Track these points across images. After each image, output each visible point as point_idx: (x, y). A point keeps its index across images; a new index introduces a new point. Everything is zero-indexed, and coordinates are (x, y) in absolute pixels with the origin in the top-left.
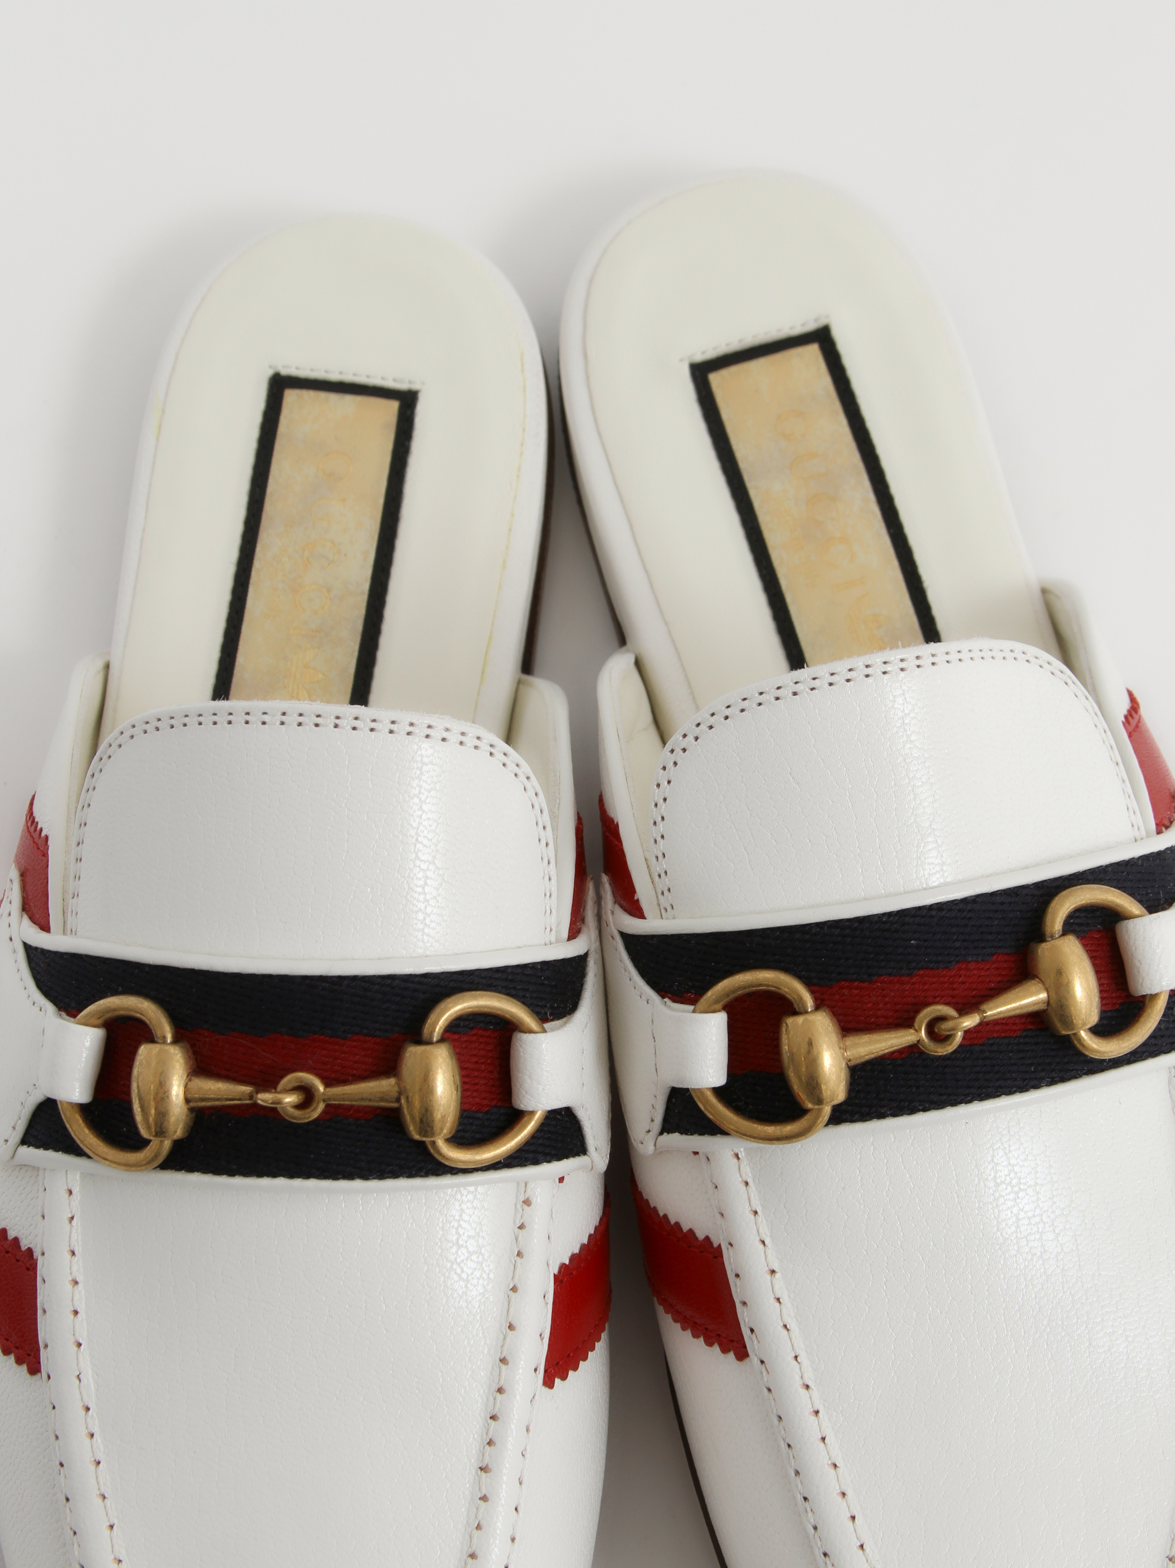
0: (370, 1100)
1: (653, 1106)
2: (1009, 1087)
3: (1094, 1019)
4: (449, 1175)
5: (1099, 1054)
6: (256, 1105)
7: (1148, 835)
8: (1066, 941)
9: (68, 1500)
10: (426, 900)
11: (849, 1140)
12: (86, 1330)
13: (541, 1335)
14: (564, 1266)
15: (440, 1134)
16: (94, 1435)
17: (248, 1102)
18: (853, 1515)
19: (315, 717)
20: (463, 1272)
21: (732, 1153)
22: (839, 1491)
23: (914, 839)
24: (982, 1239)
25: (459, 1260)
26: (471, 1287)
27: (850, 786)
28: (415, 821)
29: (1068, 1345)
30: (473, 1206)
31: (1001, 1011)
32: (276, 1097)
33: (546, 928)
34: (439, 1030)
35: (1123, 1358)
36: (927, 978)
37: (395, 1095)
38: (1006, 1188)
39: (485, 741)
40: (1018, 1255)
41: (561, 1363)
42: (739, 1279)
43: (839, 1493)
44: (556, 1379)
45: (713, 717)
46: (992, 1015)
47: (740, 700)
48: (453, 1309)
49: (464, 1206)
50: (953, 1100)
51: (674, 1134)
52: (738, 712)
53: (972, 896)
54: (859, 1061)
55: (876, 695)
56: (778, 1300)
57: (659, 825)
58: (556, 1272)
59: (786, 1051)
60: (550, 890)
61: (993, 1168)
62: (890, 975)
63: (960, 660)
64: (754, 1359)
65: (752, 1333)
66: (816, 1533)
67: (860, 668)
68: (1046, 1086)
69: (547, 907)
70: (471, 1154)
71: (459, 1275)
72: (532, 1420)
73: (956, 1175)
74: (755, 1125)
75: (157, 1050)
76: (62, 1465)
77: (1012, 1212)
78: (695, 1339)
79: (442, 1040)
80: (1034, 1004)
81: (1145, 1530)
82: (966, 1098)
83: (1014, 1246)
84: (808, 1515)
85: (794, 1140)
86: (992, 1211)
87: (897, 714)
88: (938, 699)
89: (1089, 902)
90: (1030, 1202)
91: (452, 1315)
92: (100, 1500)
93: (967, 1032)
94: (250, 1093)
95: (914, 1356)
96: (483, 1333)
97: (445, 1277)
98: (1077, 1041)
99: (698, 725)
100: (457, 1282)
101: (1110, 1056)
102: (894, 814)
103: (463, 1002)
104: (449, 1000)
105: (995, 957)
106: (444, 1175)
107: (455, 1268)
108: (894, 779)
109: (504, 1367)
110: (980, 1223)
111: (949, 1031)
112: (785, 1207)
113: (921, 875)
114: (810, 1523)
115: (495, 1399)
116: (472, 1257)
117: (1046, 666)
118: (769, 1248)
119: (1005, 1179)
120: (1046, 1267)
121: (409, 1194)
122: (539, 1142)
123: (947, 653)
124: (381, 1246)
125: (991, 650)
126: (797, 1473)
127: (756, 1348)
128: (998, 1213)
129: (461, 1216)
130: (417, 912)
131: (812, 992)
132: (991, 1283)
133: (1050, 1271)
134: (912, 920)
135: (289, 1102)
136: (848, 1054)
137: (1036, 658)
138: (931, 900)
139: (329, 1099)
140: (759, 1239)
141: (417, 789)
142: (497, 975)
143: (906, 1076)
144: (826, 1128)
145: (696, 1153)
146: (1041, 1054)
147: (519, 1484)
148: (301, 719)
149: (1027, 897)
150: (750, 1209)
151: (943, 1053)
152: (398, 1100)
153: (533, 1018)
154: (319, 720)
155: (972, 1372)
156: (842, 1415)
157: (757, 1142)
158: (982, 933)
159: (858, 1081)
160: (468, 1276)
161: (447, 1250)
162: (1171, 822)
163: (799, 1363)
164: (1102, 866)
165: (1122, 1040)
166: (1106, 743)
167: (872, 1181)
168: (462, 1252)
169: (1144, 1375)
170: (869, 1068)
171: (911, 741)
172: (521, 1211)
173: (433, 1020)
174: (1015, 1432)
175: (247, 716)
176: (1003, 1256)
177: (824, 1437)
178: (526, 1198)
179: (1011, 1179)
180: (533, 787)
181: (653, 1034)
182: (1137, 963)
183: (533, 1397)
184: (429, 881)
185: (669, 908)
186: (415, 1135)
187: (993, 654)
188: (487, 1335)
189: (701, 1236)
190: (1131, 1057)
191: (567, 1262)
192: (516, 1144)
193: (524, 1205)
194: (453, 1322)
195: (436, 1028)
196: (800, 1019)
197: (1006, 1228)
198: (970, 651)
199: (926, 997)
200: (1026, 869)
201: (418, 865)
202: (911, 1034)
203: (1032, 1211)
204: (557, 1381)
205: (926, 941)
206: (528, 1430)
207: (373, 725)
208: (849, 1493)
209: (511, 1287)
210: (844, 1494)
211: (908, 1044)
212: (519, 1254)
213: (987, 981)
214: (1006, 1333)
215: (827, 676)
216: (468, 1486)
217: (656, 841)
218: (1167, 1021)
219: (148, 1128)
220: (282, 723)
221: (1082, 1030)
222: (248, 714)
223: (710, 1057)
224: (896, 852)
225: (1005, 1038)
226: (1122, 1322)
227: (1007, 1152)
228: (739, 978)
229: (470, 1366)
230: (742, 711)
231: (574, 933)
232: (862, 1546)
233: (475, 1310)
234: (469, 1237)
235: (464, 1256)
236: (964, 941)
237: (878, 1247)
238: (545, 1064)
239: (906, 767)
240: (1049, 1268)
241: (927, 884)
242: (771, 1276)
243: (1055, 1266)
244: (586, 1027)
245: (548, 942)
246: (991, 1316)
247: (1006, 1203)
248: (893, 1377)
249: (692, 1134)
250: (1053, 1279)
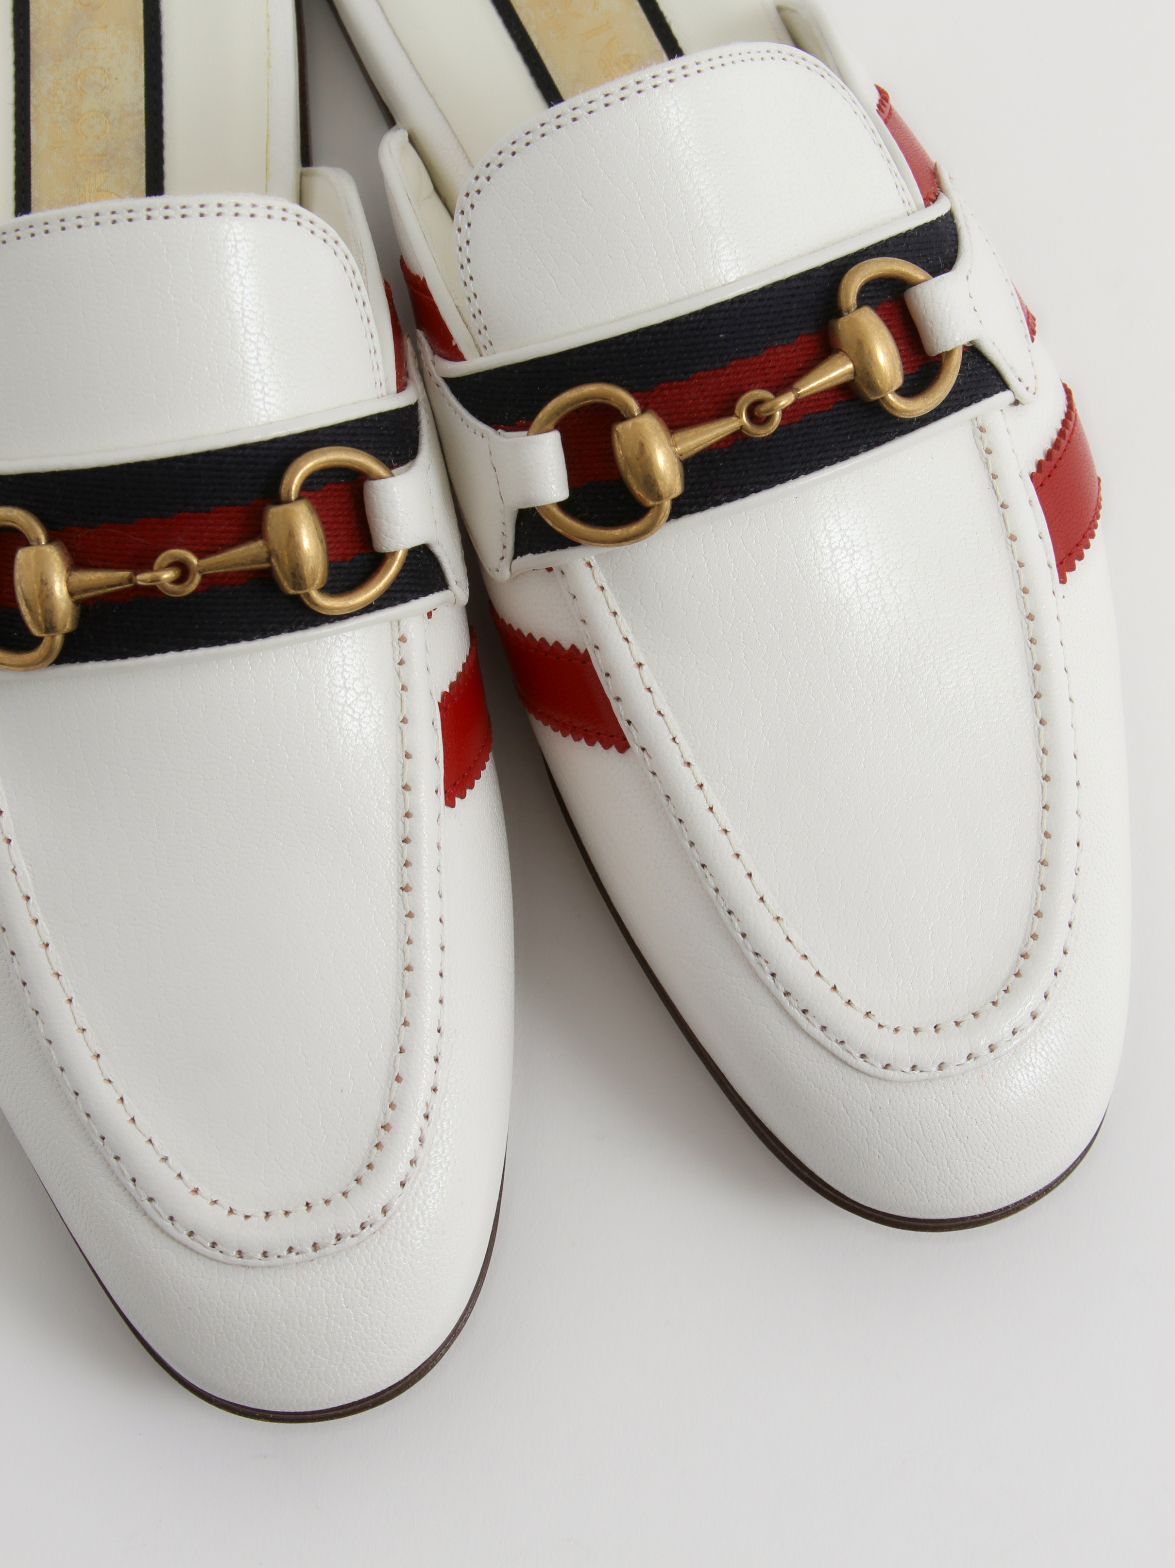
0: (243, 564)
1: (503, 533)
2: (830, 458)
3: (899, 381)
4: (327, 624)
5: (908, 414)
6: (137, 587)
7: (919, 209)
8: (862, 312)
9: (24, 984)
10: (262, 371)
11: (691, 531)
12: (13, 826)
13: (436, 759)
14: (446, 694)
15: (313, 585)
16: (39, 921)
17: (129, 585)
18: (749, 873)
19: (128, 213)
20: (355, 712)
21: (585, 562)
22: (733, 853)
23: (707, 239)
24: (827, 602)
25: (349, 702)
26: (364, 725)
27: (640, 199)
28: (238, 297)
29: (920, 686)
30: (354, 650)
31: (813, 387)
32: (155, 575)
33: (376, 383)
34: (296, 488)
35: (971, 690)
36: (739, 368)
37: (265, 555)
38: (842, 552)
39: (291, 211)
40: (862, 612)
41: (458, 783)
42: (609, 677)
43: (733, 855)
44: (456, 798)
45: (501, 155)
46: (805, 392)
47: (524, 135)
48: (351, 748)
49: (345, 652)
50: (781, 478)
51: (527, 555)
52: (523, 146)
53: (769, 285)
54: (690, 454)
55: (650, 109)
56: (649, 690)
57: (466, 268)
58: (439, 700)
59: (620, 455)
60: (374, 347)
61: (827, 535)
62: (705, 370)
63: (723, 65)
64: (635, 748)
65: (630, 725)
66: (718, 895)
67: (632, 85)
68: (864, 451)
69: (374, 363)
70: (344, 601)
71: (352, 716)
72: (441, 838)
73: (794, 547)
74: (603, 531)
75: (34, 551)
76: (13, 953)
77: (850, 574)
78: (577, 742)
79: (299, 498)
80: (844, 375)
81: (1015, 841)
82: (792, 474)
83: (856, 605)
84: (708, 880)
85: (641, 538)
86: (831, 575)
87: (673, 124)
88: (709, 104)
89: (877, 274)
90: (865, 562)
91: (351, 754)
92: (55, 978)
93: (785, 411)
94: (129, 576)
95: (781, 720)
96: (383, 765)
97: (339, 719)
98: (886, 404)
99: (488, 165)
100: (350, 722)
101: (918, 414)
102: (685, 219)
103: (314, 459)
104: (300, 459)
105: (799, 339)
106: (322, 625)
107: (346, 710)
108: (680, 186)
109: (407, 793)
110: (823, 587)
111: (768, 412)
112: (641, 604)
113: (718, 273)
114: (711, 887)
115: (404, 824)
116: (361, 698)
117: (801, 62)
118: (633, 644)
119: (839, 544)
120: (889, 619)
121: (293, 648)
122: (404, 581)
123: (710, 60)
124: (275, 701)
125: (749, 53)
126: (692, 844)
127: (636, 737)
128: (837, 576)
129: (344, 661)
130: (255, 383)
131: (636, 398)
132: (841, 642)
133: (894, 621)
134: (718, 315)
135: (167, 579)
136: (678, 449)
137: (791, 55)
138: (732, 294)
139: (204, 570)
140: (622, 637)
141: (236, 266)
142: (340, 432)
143: (734, 462)
144: (668, 523)
145: (550, 570)
146: (855, 423)
147: (439, 897)
148: (114, 217)
149: (819, 278)
150: (610, 611)
151: (766, 434)
152: (269, 560)
153: (380, 465)
154: (131, 215)
155: (837, 726)
156: (724, 784)
157: (607, 547)
158: (784, 318)
159: (690, 474)
160: (360, 715)
161: (337, 694)
162: (937, 196)
163: (677, 744)
164: (882, 241)
165: (926, 398)
166: (868, 127)
167: (718, 565)
168: (350, 694)
169: (992, 702)
170: (699, 460)
171: (689, 147)
172: (399, 648)
173: (288, 480)
174: (884, 773)
175: (63, 223)
176: (848, 615)
177: (711, 807)
178: (401, 635)
179: (845, 543)
180: (343, 251)
181: (493, 465)
182: (929, 324)
183: (439, 817)
184: (261, 352)
185: (488, 346)
186: (290, 590)
187: (752, 56)
188: (387, 766)
189: (566, 646)
190: (936, 414)
191: (448, 690)
192: (385, 584)
193: (400, 642)
194: (353, 759)
195: (292, 487)
196: (629, 424)
197: (847, 588)
198: (730, 55)
199: (741, 386)
200: (813, 253)
201: (248, 338)
202: (734, 422)
203: (868, 570)
204: (457, 800)
205: (733, 333)
206: (439, 848)
207: (184, 211)
208: (743, 853)
209: (401, 719)
210: (738, 855)
211: (732, 431)
212: (404, 688)
213: (795, 362)
214: (862, 685)
215: (601, 98)
216: (393, 906)
217: (465, 284)
218: (963, 376)
219: (39, 626)
220: (97, 224)
221: (889, 393)
222: (63, 220)
223: (551, 474)
224: (692, 255)
225: (819, 412)
226: (966, 658)
227: (837, 519)
228: (565, 395)
229: (376, 798)
230: (528, 144)
231: (401, 386)
232: (762, 899)
233: (372, 745)
234: (355, 679)
235: (353, 697)
236: (768, 327)
237: (733, 625)
238: (399, 505)
239: (689, 173)
240: (892, 619)
241: (725, 281)
242: (639, 669)
243: (897, 617)
244: (429, 469)
245: (380, 395)
246: (846, 672)
247: (843, 566)
248: (766, 742)
249: (544, 552)
250: (897, 629)
